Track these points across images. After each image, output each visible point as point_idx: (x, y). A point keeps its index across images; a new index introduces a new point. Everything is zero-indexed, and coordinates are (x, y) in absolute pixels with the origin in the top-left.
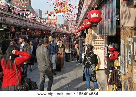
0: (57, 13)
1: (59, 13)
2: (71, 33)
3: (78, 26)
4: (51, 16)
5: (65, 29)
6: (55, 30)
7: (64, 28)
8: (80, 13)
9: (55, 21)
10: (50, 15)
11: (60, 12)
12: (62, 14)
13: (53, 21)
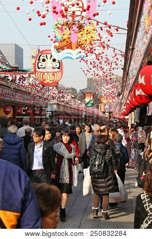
0: (59, 49)
1: (66, 51)
2: (107, 115)
3: (126, 92)
4: (44, 60)
5: (89, 105)
6: (58, 105)
7: (87, 100)
8: (133, 49)
9: (56, 78)
10: (41, 58)
11: (69, 46)
12: (75, 53)
13: (49, 79)
